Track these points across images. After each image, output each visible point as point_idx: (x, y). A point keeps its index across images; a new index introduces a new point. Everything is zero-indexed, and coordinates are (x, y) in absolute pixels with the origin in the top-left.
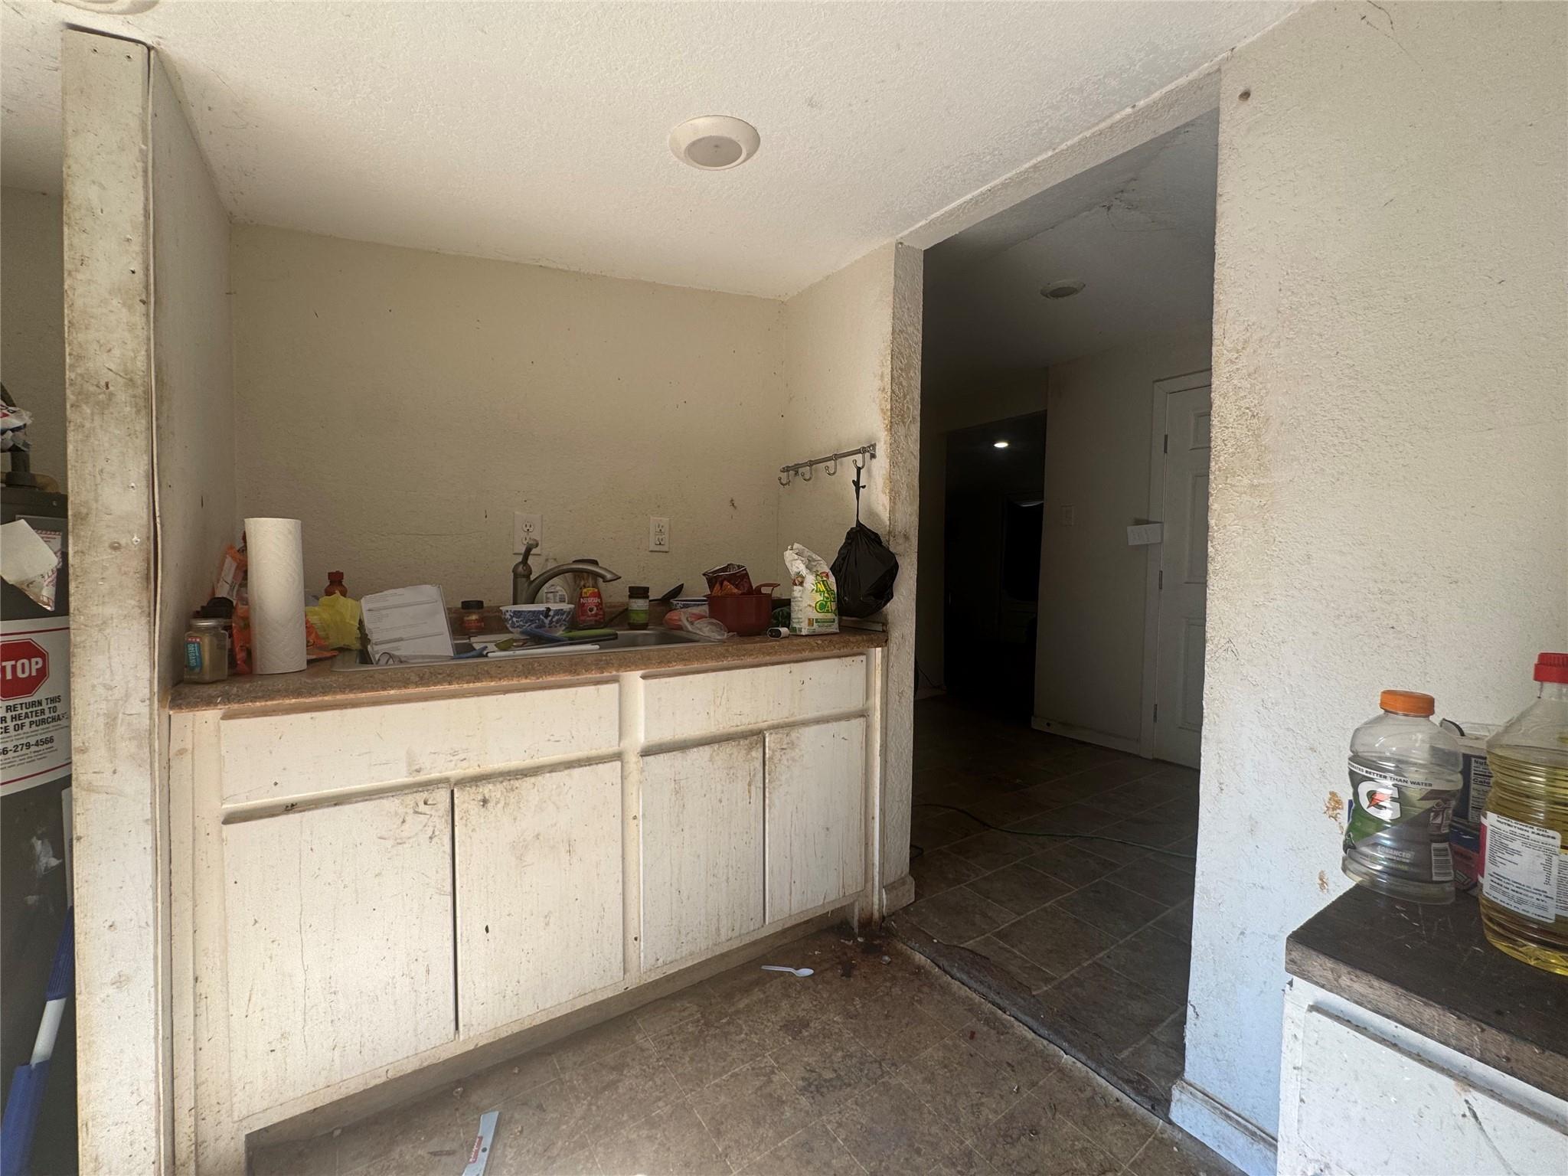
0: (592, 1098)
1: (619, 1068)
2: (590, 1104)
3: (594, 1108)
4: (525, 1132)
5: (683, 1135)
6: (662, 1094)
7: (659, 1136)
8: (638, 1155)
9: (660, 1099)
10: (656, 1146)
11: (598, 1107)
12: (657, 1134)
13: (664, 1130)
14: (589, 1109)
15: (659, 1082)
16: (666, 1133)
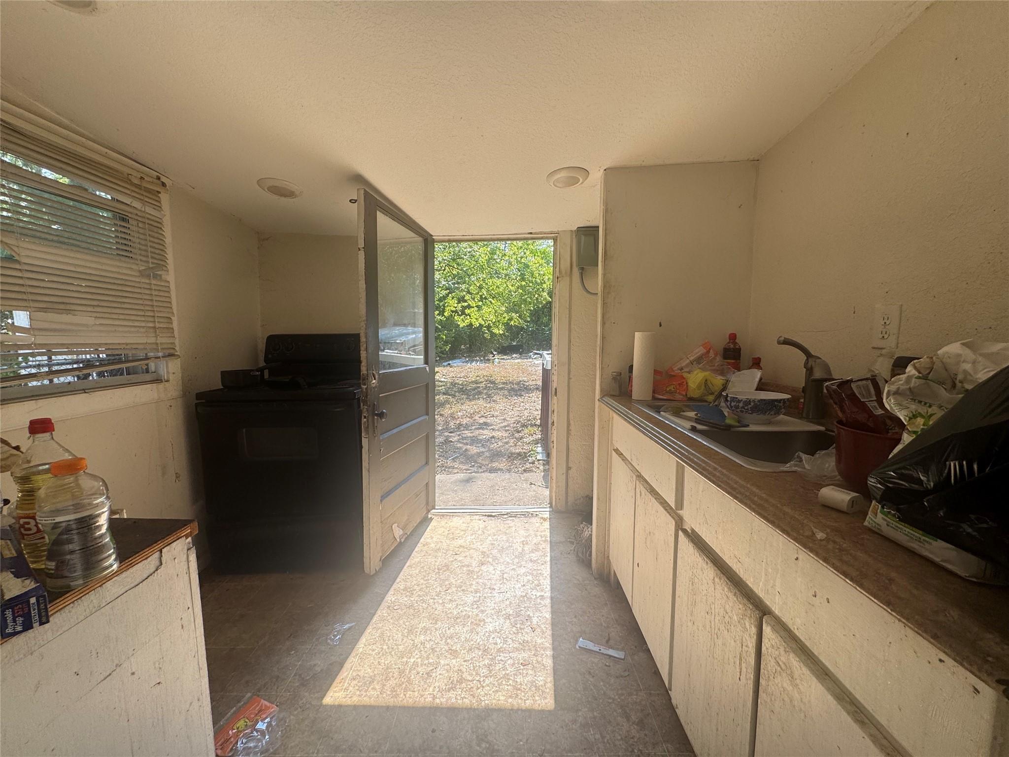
0: (619, 702)
1: (641, 724)
2: (614, 699)
3: (610, 701)
4: (606, 668)
5: (567, 739)
6: (606, 741)
7: (574, 726)
8: (566, 712)
9: (603, 737)
10: (567, 722)
11: (611, 703)
12: (575, 725)
13: (577, 731)
14: (610, 698)
15: (617, 743)
16: (574, 731)
